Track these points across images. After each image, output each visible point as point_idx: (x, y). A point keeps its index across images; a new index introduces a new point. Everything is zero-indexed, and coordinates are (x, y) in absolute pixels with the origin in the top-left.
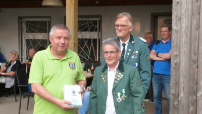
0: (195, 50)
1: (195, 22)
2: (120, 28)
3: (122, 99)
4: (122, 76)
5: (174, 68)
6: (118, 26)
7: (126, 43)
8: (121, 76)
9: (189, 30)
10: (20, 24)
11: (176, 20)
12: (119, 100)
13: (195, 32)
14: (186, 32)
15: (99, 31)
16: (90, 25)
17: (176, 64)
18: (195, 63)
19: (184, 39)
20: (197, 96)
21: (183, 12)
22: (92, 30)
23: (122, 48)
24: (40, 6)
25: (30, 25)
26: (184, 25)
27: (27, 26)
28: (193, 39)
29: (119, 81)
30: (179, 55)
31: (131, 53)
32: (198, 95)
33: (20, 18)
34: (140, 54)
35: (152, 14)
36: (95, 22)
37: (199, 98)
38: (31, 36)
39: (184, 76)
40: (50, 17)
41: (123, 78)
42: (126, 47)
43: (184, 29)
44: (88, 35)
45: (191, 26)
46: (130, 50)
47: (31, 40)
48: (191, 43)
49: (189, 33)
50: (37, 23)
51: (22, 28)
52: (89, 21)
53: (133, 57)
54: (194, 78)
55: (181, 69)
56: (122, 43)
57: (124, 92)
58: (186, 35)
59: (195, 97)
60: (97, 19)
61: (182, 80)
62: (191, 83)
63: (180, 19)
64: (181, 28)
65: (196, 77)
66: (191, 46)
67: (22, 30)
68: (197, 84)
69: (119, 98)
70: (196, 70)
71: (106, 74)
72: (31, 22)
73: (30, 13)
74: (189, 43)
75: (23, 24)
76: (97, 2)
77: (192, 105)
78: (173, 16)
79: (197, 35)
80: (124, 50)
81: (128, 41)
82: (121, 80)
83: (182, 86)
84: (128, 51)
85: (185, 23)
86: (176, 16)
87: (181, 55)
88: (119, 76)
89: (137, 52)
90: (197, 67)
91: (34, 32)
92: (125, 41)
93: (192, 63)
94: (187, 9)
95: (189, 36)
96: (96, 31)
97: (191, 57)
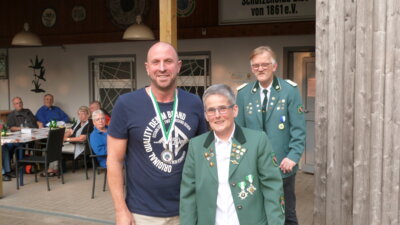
0: (349, 99)
1: (349, 59)
2: (261, 68)
3: (249, 194)
4: (244, 150)
5: (320, 127)
6: (257, 65)
8: (242, 151)
9: (340, 71)
10: (91, 67)
11: (322, 56)
12: (243, 195)
13: (349, 74)
14: (336, 73)
15: (207, 75)
16: (194, 66)
17: (323, 120)
18: (349, 118)
19: (333, 84)
20: (353, 167)
21: (332, 44)
22: (197, 73)
23: (262, 96)
24: (120, 39)
25: (106, 69)
26: (333, 64)
27: (101, 69)
28: (346, 83)
30: (327, 106)
31: (276, 103)
32: (355, 165)
33: (91, 58)
34: (288, 104)
35: (285, 49)
36: (201, 62)
37: (356, 169)
38: (107, 84)
39: (335, 138)
40: (134, 56)
41: (245, 154)
42: (268, 95)
43: (333, 70)
44: (190, 81)
45: (344, 65)
46: (273, 98)
47: (107, 90)
48: (343, 89)
49: (340, 75)
50: (115, 64)
51: (93, 73)
52: (192, 61)
53: (278, 108)
54: (349, 141)
55: (330, 128)
57: (251, 181)
58: (337, 77)
59: (350, 168)
60: (204, 58)
61: (332, 143)
62: (344, 148)
63: (327, 55)
64: (329, 68)
65: (351, 138)
66: (343, 93)
67: (93, 76)
68: (353, 149)
69: (243, 192)
70: (352, 128)
71: (213, 151)
72: (107, 64)
73: (105, 50)
74: (340, 90)
75: (96, 66)
76: (204, 33)
77: (347, 179)
78: (317, 50)
79: (353, 77)
80: (266, 98)
81: (270, 86)
82: (242, 158)
83: (331, 151)
84: (271, 101)
85: (334, 60)
86: (322, 51)
87: (330, 107)
89: (283, 101)
90: (353, 124)
91: (112, 78)
92: (267, 86)
93: (346, 118)
94: (337, 40)
95: (340, 79)
96: (203, 74)
97: (343, 109)
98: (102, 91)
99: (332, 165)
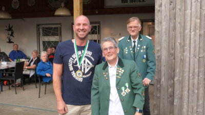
0: (172, 46)
1: (172, 25)
2: (133, 29)
6: (131, 27)
7: (136, 40)
8: (122, 71)
9: (167, 31)
10: (38, 30)
11: (158, 23)
13: (172, 33)
14: (165, 32)
15: (98, 34)
17: (158, 57)
18: (172, 55)
19: (164, 38)
21: (163, 17)
23: (133, 44)
24: (53, 16)
25: (46, 31)
26: (164, 27)
27: (43, 31)
28: (170, 38)
29: (121, 76)
30: (161, 50)
31: (140, 48)
32: (175, 80)
33: (38, 25)
34: (147, 49)
37: (176, 82)
38: (46, 39)
39: (164, 66)
40: (60, 24)
41: (124, 72)
42: (136, 44)
43: (164, 30)
45: (169, 28)
46: (139, 46)
47: (46, 42)
49: (168, 33)
50: (51, 28)
51: (39, 33)
53: (142, 51)
54: (172, 67)
55: (162, 61)
56: (133, 40)
57: (127, 86)
58: (166, 35)
59: (172, 81)
60: (97, 25)
61: (163, 68)
62: (170, 71)
63: (161, 23)
64: (161, 30)
65: (173, 66)
66: (169, 43)
67: (39, 34)
68: (174, 71)
70: (174, 61)
71: (107, 72)
72: (46, 28)
73: (45, 21)
74: (168, 41)
75: (40, 30)
77: (171, 87)
78: (156, 20)
79: (174, 34)
80: (135, 46)
81: (137, 39)
82: (122, 75)
83: (163, 73)
85: (164, 25)
86: (158, 21)
88: (120, 72)
89: (145, 47)
90: (174, 59)
91: (49, 35)
93: (170, 56)
94: (166, 15)
95: (168, 35)
96: (96, 33)
97: (169, 51)
98: (44, 42)
99: (163, 80)
